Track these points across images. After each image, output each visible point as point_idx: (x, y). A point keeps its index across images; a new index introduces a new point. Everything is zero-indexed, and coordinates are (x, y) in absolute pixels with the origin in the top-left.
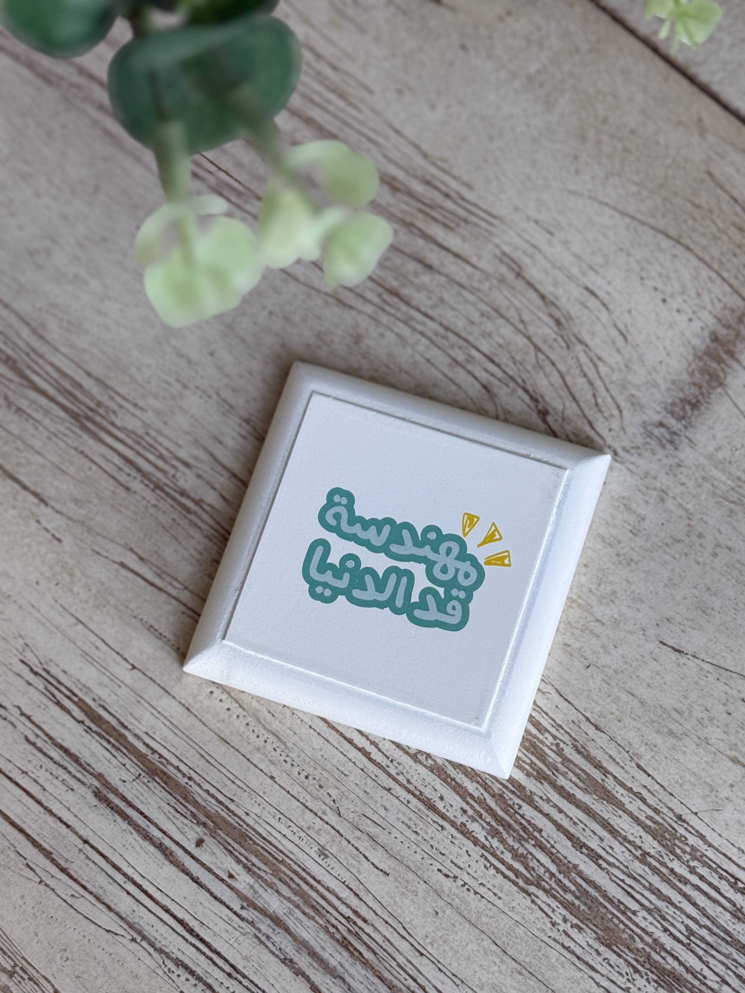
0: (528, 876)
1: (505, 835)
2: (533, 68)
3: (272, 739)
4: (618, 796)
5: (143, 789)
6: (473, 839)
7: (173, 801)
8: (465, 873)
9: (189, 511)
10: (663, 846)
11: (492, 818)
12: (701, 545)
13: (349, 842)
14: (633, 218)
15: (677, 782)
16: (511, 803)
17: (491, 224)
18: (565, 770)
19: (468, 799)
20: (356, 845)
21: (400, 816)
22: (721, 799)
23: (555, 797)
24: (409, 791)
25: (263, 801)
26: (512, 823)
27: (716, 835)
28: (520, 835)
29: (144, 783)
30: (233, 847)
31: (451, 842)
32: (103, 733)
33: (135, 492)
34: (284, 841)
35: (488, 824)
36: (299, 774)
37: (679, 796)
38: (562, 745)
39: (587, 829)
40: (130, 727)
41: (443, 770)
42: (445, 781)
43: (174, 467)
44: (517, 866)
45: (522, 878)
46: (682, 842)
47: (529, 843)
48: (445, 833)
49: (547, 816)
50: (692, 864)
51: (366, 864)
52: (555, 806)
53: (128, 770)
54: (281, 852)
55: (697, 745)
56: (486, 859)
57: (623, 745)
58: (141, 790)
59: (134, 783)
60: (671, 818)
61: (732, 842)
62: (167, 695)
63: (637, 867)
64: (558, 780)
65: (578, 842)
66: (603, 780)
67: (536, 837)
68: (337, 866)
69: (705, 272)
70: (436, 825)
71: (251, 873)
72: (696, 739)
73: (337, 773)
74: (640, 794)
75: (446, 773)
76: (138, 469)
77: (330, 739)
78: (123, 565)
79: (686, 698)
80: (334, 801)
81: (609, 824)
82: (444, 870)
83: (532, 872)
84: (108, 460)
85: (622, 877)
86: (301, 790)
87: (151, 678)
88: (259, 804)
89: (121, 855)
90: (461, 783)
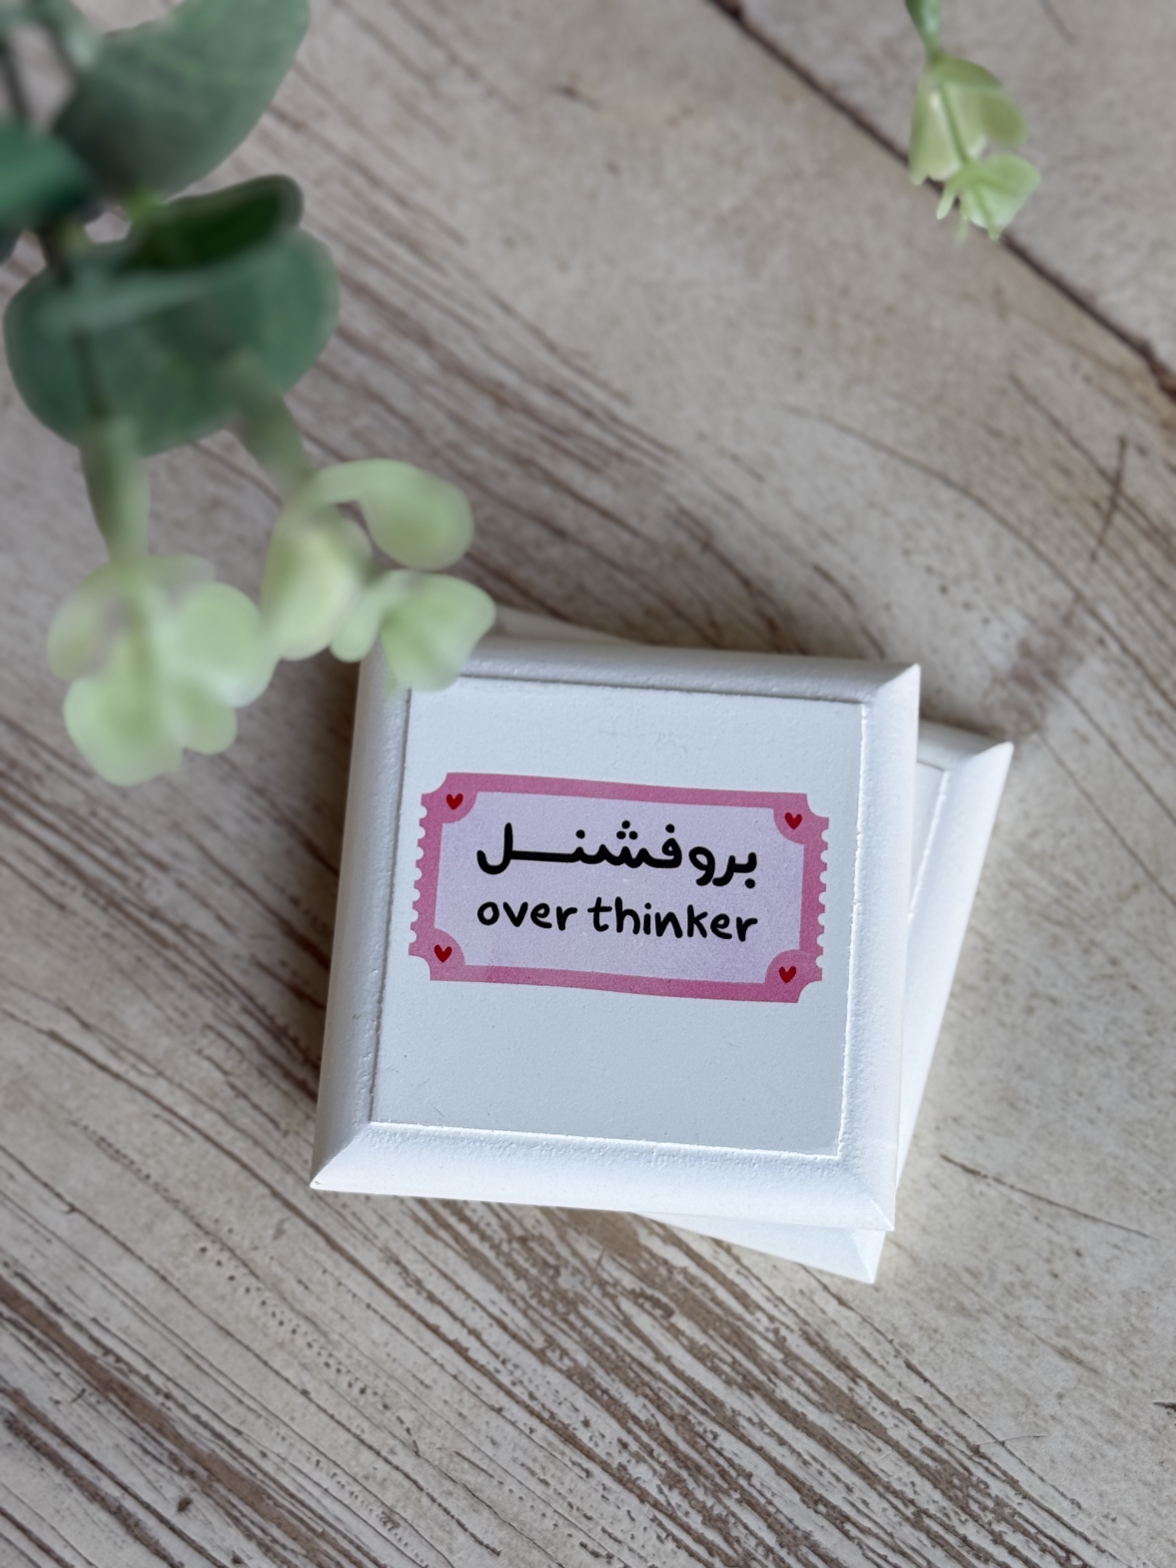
0: (730, 1552)
1: (691, 1484)
2: (727, 202)
3: (304, 1327)
4: (876, 1416)
5: (88, 1416)
6: (638, 1491)
7: (139, 1435)
8: (626, 1550)
9: (164, 943)
10: (950, 1499)
11: (670, 1456)
12: (1007, 995)
13: (433, 1500)
14: (892, 452)
15: (972, 1391)
16: (700, 1429)
17: (660, 461)
18: (790, 1373)
19: (631, 1424)
20: (445, 1504)
21: (519, 1454)
22: (1044, 1419)
23: (773, 1420)
24: (532, 1412)
25: (290, 1433)
26: (703, 1463)
27: (1034, 1479)
28: (716, 1485)
29: (91, 1405)
30: (240, 1512)
31: (603, 1497)
32: (22, 1321)
33: (74, 913)
34: (327, 1501)
35: (664, 1465)
36: (350, 1385)
37: (975, 1414)
38: (783, 1332)
39: (826, 1474)
40: (67, 1310)
41: (588, 1376)
42: (591, 1393)
43: (138, 869)
44: (712, 1535)
45: (720, 1556)
46: (980, 1491)
47: (730, 1496)
48: (593, 1482)
49: (759, 1450)
50: (998, 1527)
51: (462, 1538)
52: (773, 1434)
53: (64, 1383)
54: (321, 1518)
55: (1004, 1328)
56: (660, 1524)
57: (883, 1329)
58: (87, 1418)
59: (75, 1405)
60: (962, 1452)
61: (1061, 1489)
62: (128, 1255)
63: (908, 1535)
64: (778, 1391)
65: (811, 1494)
66: (851, 1389)
67: (742, 1488)
68: (414, 1541)
69: (1009, 542)
70: (577, 1470)
71: (270, 1554)
72: (1002, 1319)
73: (413, 1385)
74: (912, 1411)
75: (593, 1380)
76: (79, 874)
77: (402, 1327)
78: (53, 1036)
79: (985, 1250)
80: (408, 1430)
81: (861, 1462)
82: (591, 1545)
83: (736, 1546)
84: (29, 859)
85: (883, 1551)
86: (353, 1413)
87: (101, 1227)
88: (284, 1439)
89: (53, 1528)
90: (618, 1396)
